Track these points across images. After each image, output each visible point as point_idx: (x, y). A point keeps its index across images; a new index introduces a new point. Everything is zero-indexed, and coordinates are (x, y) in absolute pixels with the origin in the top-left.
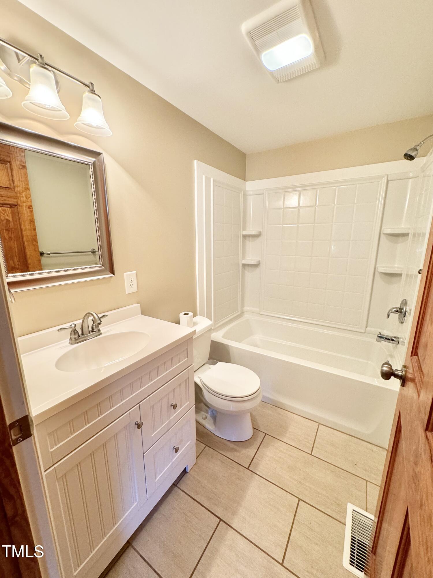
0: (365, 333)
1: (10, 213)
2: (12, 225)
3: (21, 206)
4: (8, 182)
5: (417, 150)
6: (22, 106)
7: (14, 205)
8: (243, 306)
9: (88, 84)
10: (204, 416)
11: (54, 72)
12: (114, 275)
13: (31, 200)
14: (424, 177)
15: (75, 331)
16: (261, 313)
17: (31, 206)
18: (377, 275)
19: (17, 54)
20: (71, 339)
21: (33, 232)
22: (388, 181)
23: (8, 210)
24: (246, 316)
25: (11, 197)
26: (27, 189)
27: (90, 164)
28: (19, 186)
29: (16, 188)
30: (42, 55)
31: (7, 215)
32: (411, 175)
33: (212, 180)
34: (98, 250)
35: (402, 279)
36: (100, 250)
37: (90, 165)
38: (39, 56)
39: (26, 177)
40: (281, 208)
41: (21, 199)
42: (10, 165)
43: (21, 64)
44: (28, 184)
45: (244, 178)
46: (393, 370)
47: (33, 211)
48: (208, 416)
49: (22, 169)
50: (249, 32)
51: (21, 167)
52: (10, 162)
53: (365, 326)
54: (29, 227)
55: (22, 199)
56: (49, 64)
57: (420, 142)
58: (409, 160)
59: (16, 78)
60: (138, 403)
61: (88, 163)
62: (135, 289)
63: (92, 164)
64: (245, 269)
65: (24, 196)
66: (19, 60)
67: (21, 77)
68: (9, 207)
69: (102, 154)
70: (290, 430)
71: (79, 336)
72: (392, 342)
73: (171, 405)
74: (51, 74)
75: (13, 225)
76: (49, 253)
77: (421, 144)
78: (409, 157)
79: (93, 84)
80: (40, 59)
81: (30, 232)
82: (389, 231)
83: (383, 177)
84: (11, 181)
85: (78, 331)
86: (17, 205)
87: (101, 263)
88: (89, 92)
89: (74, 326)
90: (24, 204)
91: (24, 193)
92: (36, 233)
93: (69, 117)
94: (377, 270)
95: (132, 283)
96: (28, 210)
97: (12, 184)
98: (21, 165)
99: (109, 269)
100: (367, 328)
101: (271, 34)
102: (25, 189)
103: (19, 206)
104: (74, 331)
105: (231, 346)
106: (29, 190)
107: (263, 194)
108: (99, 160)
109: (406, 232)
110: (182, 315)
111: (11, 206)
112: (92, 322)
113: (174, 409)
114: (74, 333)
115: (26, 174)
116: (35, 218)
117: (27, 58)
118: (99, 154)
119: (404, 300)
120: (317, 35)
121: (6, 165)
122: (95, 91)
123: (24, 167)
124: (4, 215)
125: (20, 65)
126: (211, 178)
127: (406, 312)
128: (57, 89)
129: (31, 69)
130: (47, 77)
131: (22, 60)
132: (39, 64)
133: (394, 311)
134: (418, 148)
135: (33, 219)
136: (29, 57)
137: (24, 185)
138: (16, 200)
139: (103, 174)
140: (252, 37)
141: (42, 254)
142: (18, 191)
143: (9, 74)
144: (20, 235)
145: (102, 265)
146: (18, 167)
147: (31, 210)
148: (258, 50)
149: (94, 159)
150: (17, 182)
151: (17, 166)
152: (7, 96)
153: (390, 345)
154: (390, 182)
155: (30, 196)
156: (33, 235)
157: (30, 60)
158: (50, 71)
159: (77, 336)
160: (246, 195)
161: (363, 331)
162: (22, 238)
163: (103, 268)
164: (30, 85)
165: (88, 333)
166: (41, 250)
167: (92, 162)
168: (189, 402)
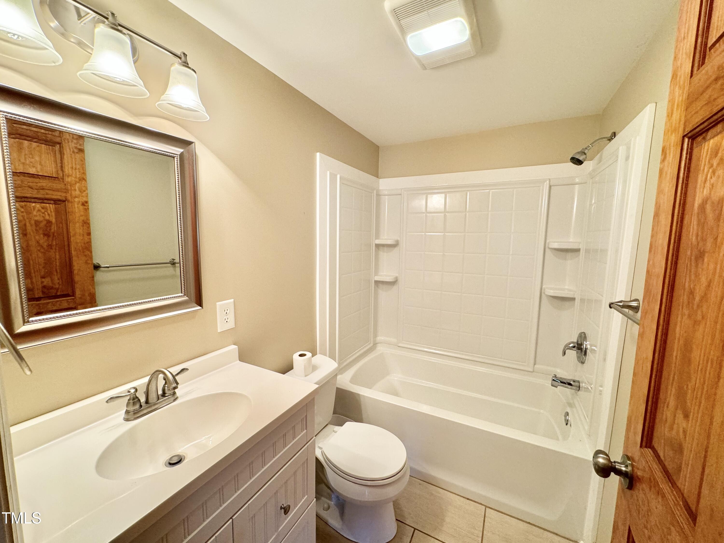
0: (533, 372)
1: (52, 211)
2: (54, 228)
3: (72, 202)
4: (54, 170)
5: (585, 154)
6: (77, 76)
7: (60, 200)
8: (375, 336)
9: (179, 54)
10: (326, 506)
11: (131, 37)
12: (202, 308)
13: (87, 194)
14: (593, 183)
15: (135, 400)
16: (400, 345)
17: (87, 202)
18: (545, 300)
19: (77, 9)
20: (127, 412)
21: (86, 238)
22: (550, 187)
23: (51, 207)
24: (380, 349)
25: (58, 190)
26: (83, 179)
27: (175, 156)
28: (71, 176)
29: (66, 177)
30: (114, 12)
31: (49, 215)
32: (577, 181)
33: (338, 176)
34: (179, 261)
35: (576, 305)
36: (181, 261)
37: (175, 158)
38: (110, 14)
39: (83, 164)
40: (424, 213)
41: (71, 193)
42: (60, 147)
43: (82, 22)
44: (84, 173)
45: (377, 175)
46: (611, 462)
47: (88, 208)
48: (332, 503)
49: (77, 153)
50: (394, 10)
51: (76, 151)
52: (59, 144)
53: (532, 362)
54: (81, 231)
55: (73, 193)
56: (123, 25)
57: (587, 145)
58: (577, 164)
59: (72, 40)
60: (231, 518)
61: (173, 155)
62: (231, 324)
63: (178, 156)
64: (377, 286)
65: (77, 189)
66: (80, 17)
67: (81, 39)
68: (52, 204)
69: (194, 143)
70: (448, 519)
71: (141, 406)
72: (569, 386)
73: (281, 508)
74: (127, 39)
75: (56, 228)
76: (108, 266)
77: (590, 148)
78: (577, 162)
79: (186, 55)
80: (110, 18)
81: (81, 238)
82: (556, 245)
83: (545, 181)
84: (59, 168)
85: (139, 398)
86: (64, 201)
87: (183, 291)
88: (180, 64)
89: (134, 392)
90: (76, 200)
91: (78, 185)
92: (90, 239)
93: (149, 95)
94: (544, 293)
95: (228, 317)
96: (81, 207)
97: (60, 172)
98: (76, 148)
99: (194, 299)
100: (536, 366)
101: (421, 14)
102: (80, 180)
103: (68, 201)
104: (133, 400)
105: (362, 395)
106: (85, 180)
107: (401, 195)
108: (188, 152)
109: (575, 247)
110: (296, 356)
111: (56, 202)
112: (164, 382)
113: (285, 514)
114: (134, 403)
115: (83, 160)
116: (91, 219)
117: (92, 15)
118: (189, 143)
119: (582, 333)
120: (475, 20)
121: (54, 147)
122: (188, 64)
123: (81, 151)
124: (44, 215)
125: (80, 23)
126: (337, 175)
127: (586, 349)
128: (133, 57)
129: (97, 30)
130: (120, 42)
131: (84, 16)
132: (108, 24)
133: (571, 347)
134: (586, 152)
135: (88, 219)
136: (94, 15)
137: (79, 175)
138: (64, 195)
139: (193, 169)
140: (397, 15)
141: (97, 267)
142: (68, 182)
143: (63, 34)
144: (66, 243)
145: (185, 295)
146: (72, 150)
147: (86, 207)
148: (403, 31)
149: (182, 150)
150: (67, 170)
151: (70, 149)
152: (55, 63)
153: (567, 391)
154: (552, 187)
155: (87, 189)
156: (86, 242)
157: (96, 18)
158: (124, 34)
159: (137, 406)
160: (380, 195)
161: (531, 370)
162: (69, 245)
163: (186, 298)
164: (92, 49)
165: (155, 399)
166: (96, 261)
167: (179, 153)
168: (306, 496)
